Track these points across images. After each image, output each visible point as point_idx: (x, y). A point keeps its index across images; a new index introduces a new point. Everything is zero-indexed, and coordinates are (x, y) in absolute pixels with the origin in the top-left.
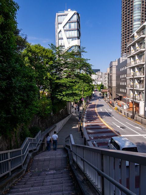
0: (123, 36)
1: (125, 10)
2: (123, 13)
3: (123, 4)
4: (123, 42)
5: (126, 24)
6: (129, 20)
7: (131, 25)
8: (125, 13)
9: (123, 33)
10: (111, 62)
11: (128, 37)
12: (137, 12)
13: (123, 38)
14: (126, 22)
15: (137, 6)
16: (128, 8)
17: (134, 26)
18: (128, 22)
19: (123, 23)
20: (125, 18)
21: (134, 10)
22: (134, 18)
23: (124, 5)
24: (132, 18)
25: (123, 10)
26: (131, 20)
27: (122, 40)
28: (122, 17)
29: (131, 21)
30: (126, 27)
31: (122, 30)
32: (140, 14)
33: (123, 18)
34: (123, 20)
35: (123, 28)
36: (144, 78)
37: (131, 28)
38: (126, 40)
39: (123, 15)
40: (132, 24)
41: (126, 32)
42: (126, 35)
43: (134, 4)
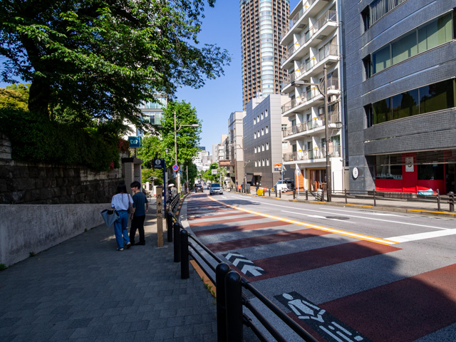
0: (246, 83)
1: (247, 41)
2: (245, 45)
3: (243, 31)
4: (245, 94)
5: (250, 64)
6: (254, 58)
7: (257, 67)
8: (247, 45)
9: (246, 79)
10: (232, 114)
11: (254, 86)
12: (266, 45)
13: (246, 87)
14: (249, 60)
15: (266, 36)
16: (252, 38)
17: (263, 69)
18: (252, 60)
19: (245, 62)
20: (247, 54)
21: (262, 42)
22: (263, 55)
23: (244, 33)
24: (258, 55)
25: (245, 41)
26: (257, 58)
27: (244, 91)
28: (242, 52)
29: (258, 60)
30: (250, 68)
31: (244, 74)
32: (272, 50)
33: (245, 54)
34: (245, 58)
35: (246, 70)
36: (337, 96)
37: (258, 71)
38: (250, 90)
39: (245, 49)
40: (259, 64)
41: (250, 77)
42: (250, 81)
43: (262, 33)
